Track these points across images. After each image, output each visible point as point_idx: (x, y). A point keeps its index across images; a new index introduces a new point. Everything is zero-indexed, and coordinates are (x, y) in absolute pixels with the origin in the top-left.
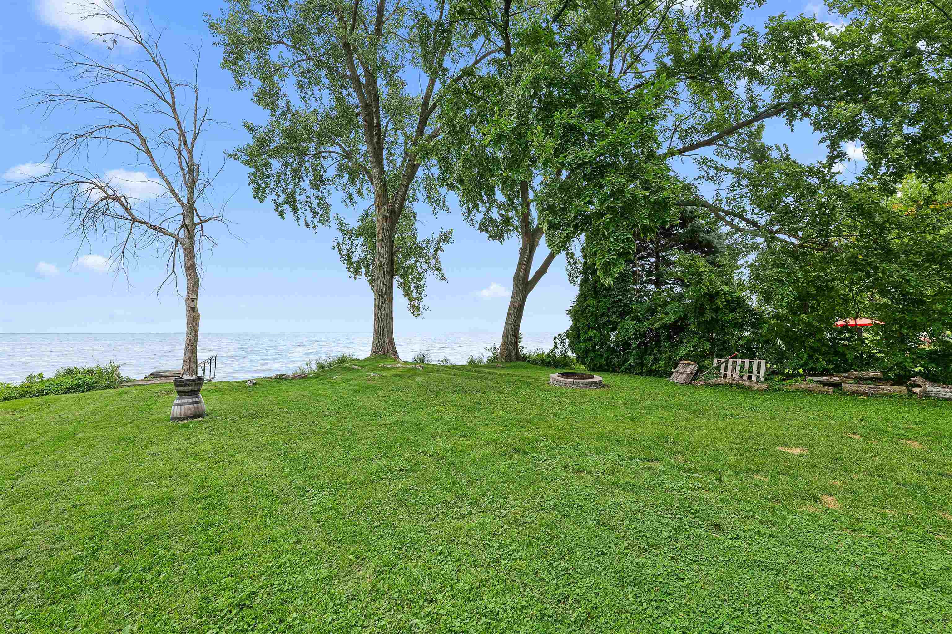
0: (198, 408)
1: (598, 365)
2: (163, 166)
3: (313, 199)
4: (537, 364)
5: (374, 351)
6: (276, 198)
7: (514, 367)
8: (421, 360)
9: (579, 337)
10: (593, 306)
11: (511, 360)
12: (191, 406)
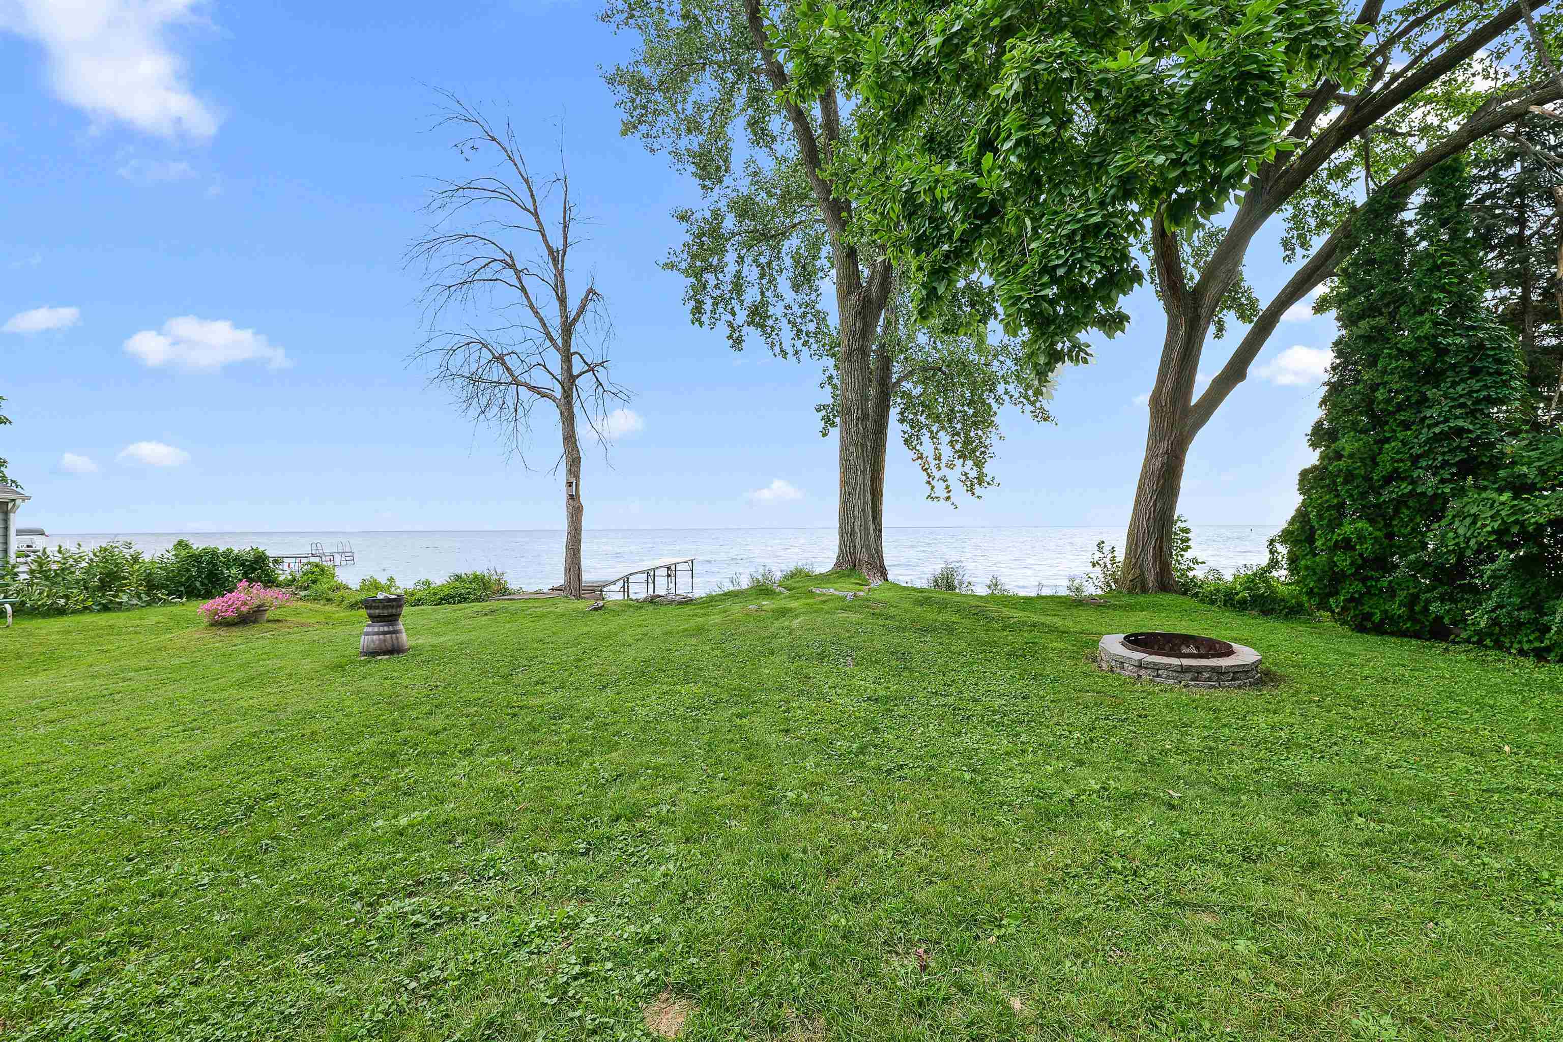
0: (385, 641)
1: (1377, 618)
2: (539, 304)
3: (795, 308)
4: (1213, 602)
5: (838, 564)
6: (730, 318)
7: (1157, 608)
8: (946, 582)
9: (1311, 540)
10: (1351, 456)
11: (1144, 590)
12: (375, 637)
